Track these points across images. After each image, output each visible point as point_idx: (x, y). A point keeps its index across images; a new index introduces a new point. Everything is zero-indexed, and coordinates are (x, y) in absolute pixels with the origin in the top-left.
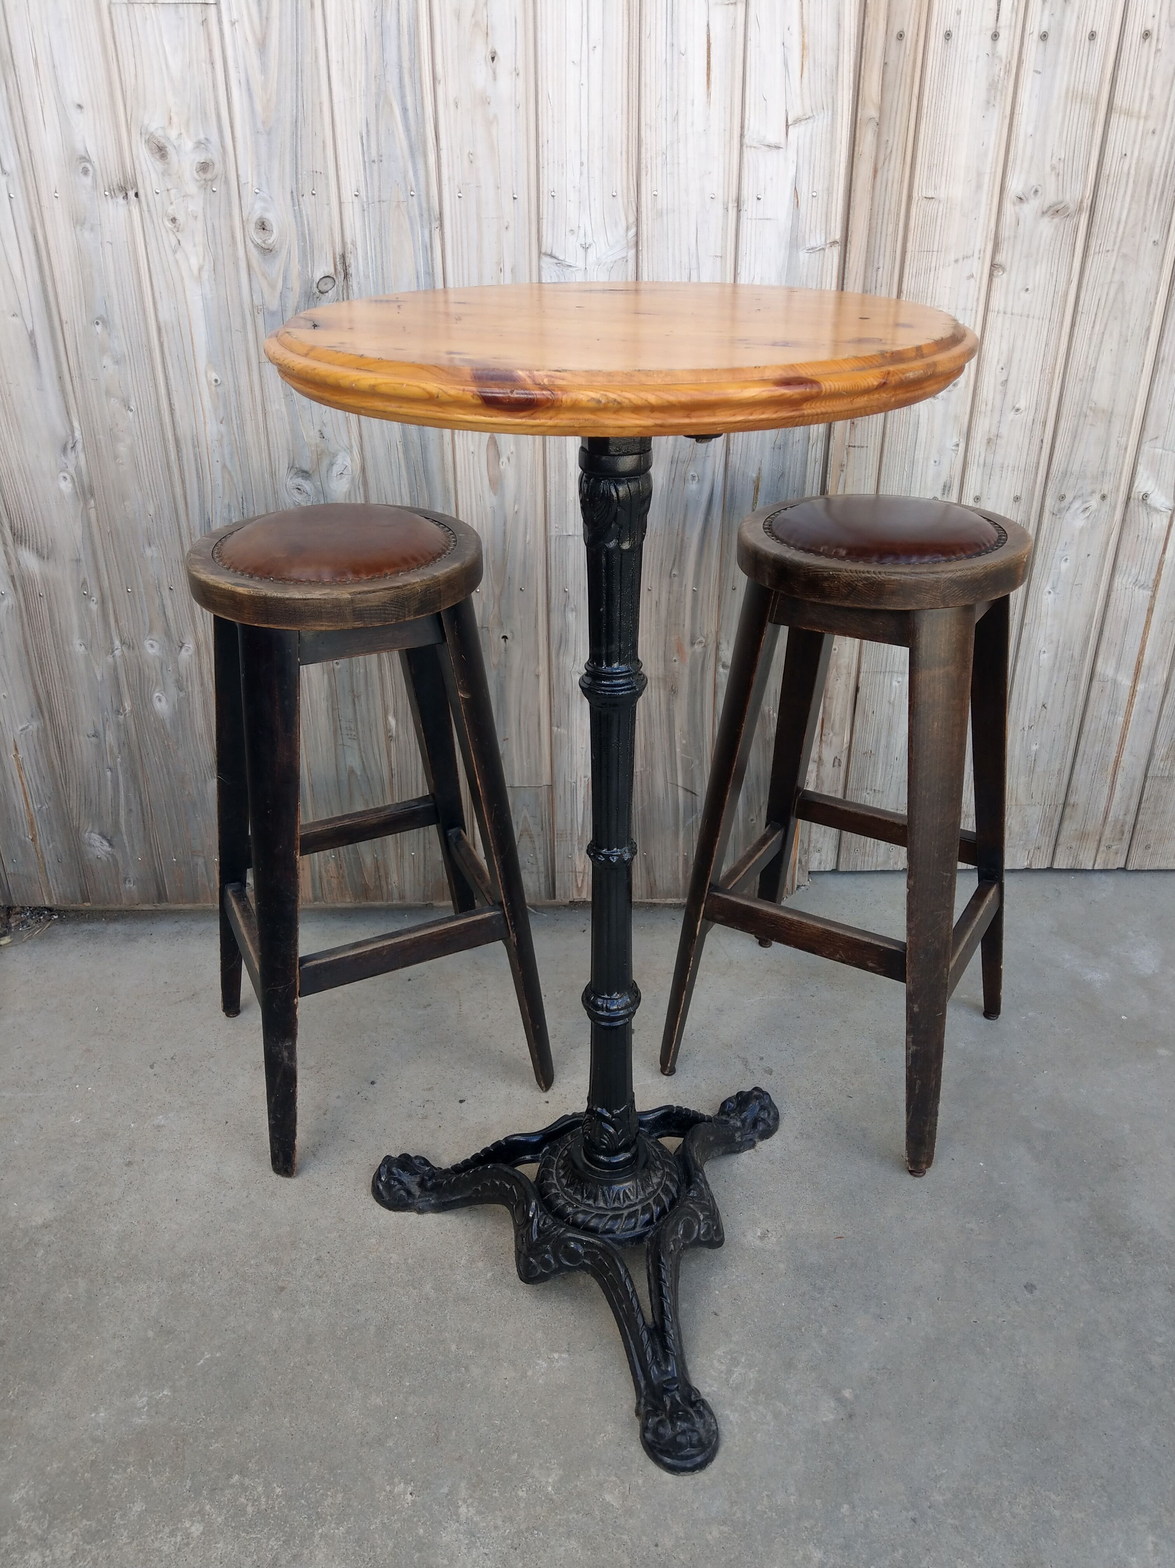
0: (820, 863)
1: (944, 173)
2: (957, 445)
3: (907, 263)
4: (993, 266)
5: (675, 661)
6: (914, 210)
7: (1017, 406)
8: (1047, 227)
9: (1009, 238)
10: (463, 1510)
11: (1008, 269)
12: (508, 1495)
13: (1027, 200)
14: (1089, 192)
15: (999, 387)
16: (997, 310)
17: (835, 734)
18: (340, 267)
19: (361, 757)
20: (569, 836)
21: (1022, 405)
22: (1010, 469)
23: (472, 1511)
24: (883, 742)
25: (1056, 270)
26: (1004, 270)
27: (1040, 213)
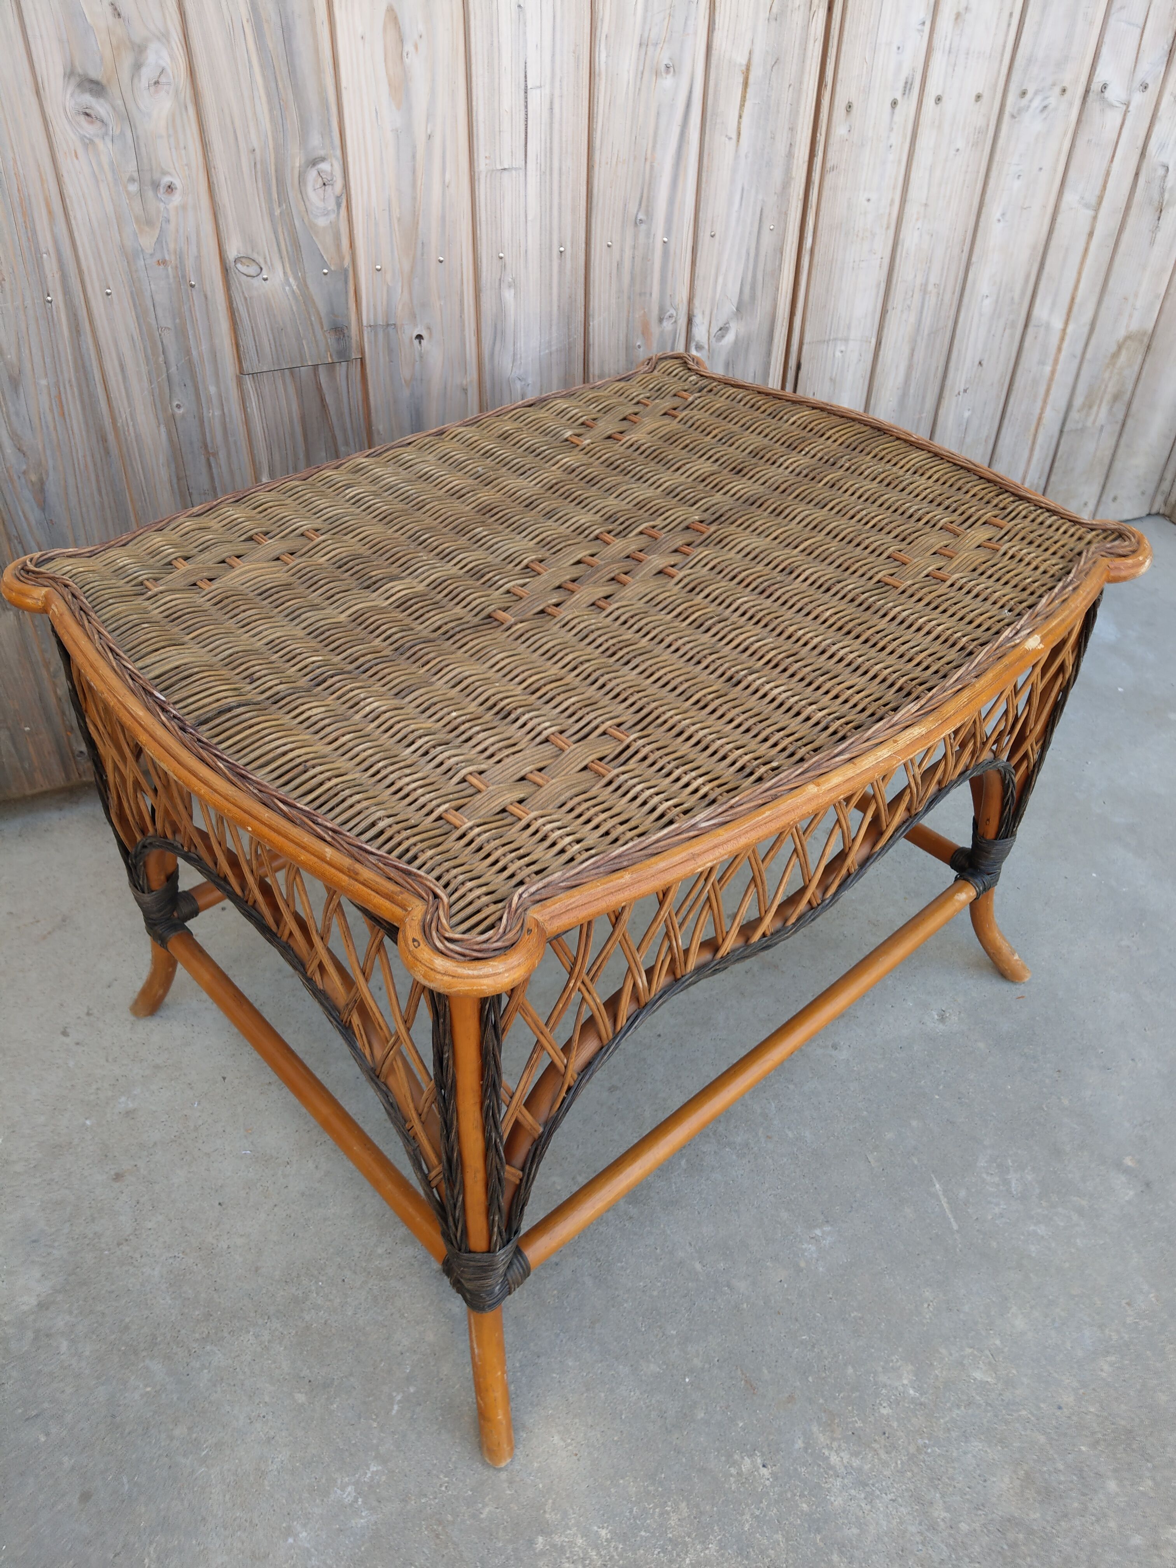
2: (924, 23)
5: (639, 347)
10: (834, 1459)
12: (872, 1419)
22: (975, 56)
23: (846, 1456)
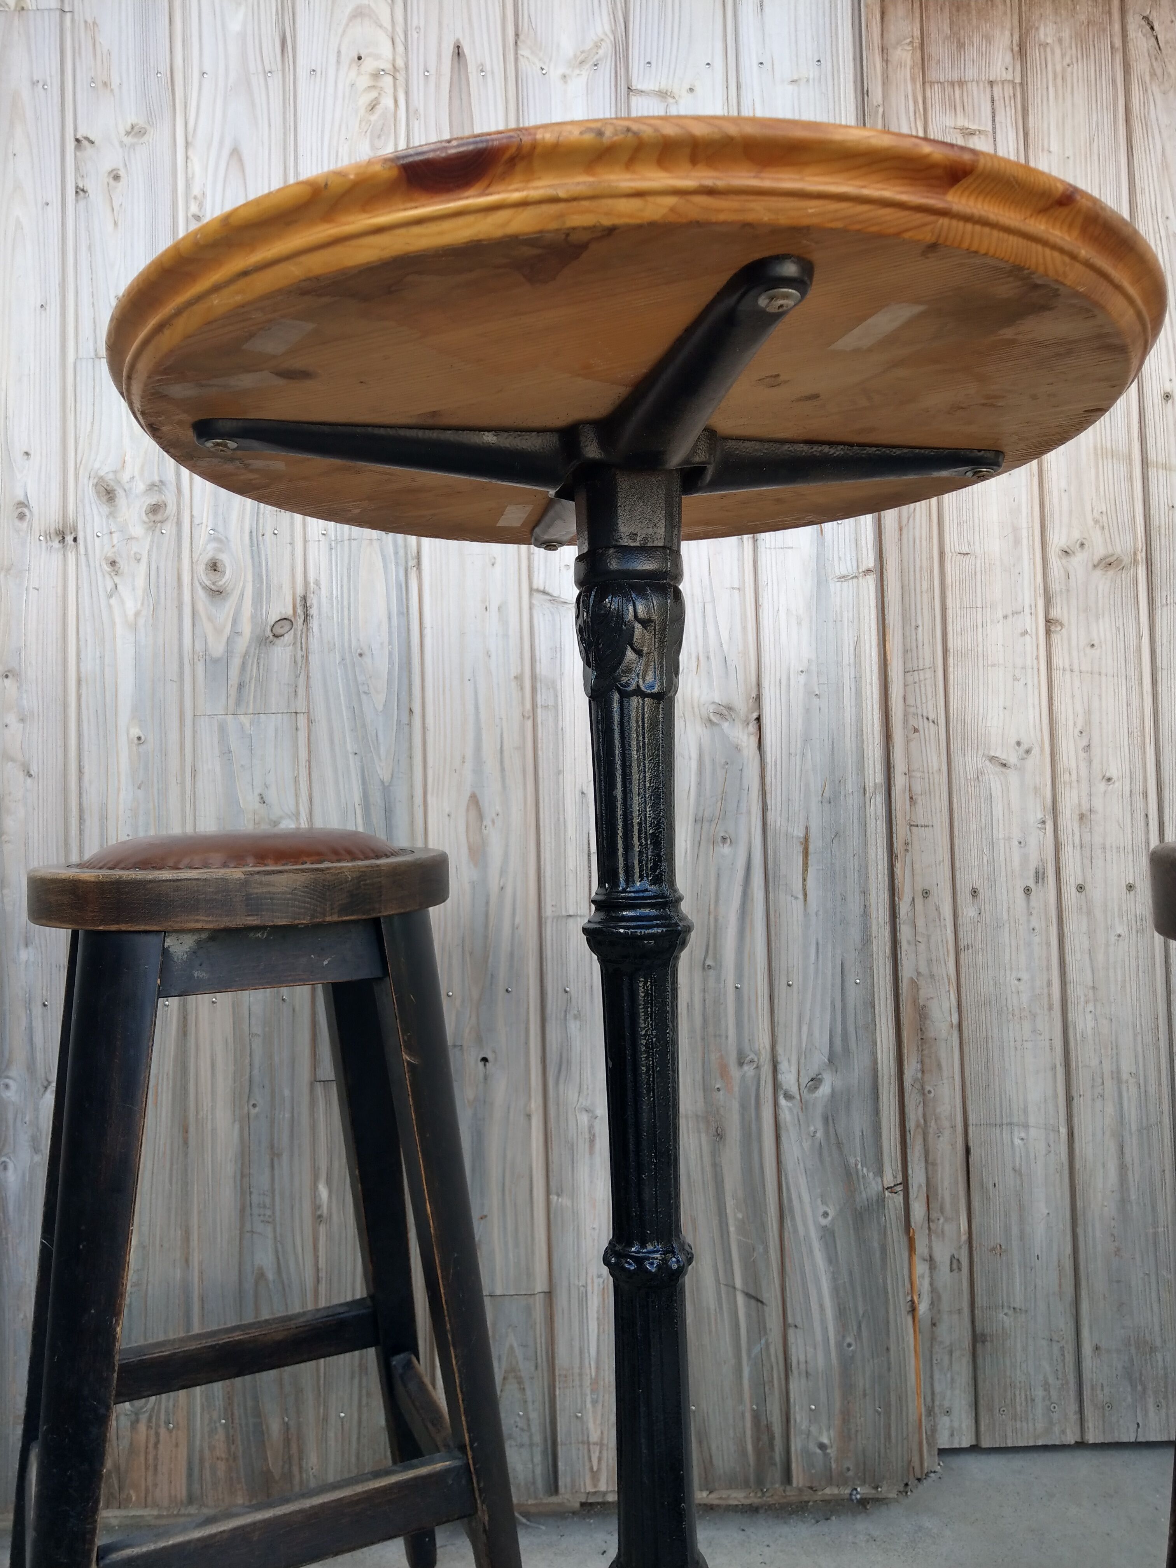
0: (952, 1435)
1: (977, 529)
2: (1044, 822)
3: (949, 620)
4: (1048, 621)
5: (718, 1089)
6: (949, 566)
7: (1108, 775)
8: (1102, 581)
9: (1061, 591)
11: (1065, 622)
13: (1074, 553)
14: (1141, 544)
15: (1082, 755)
16: (1061, 667)
17: (947, 1220)
18: (300, 610)
19: (277, 1252)
20: (577, 1378)
21: (1113, 772)
22: (1114, 850)
24: (1015, 1231)
25: (1121, 623)
26: (1062, 625)
27: (1090, 565)
